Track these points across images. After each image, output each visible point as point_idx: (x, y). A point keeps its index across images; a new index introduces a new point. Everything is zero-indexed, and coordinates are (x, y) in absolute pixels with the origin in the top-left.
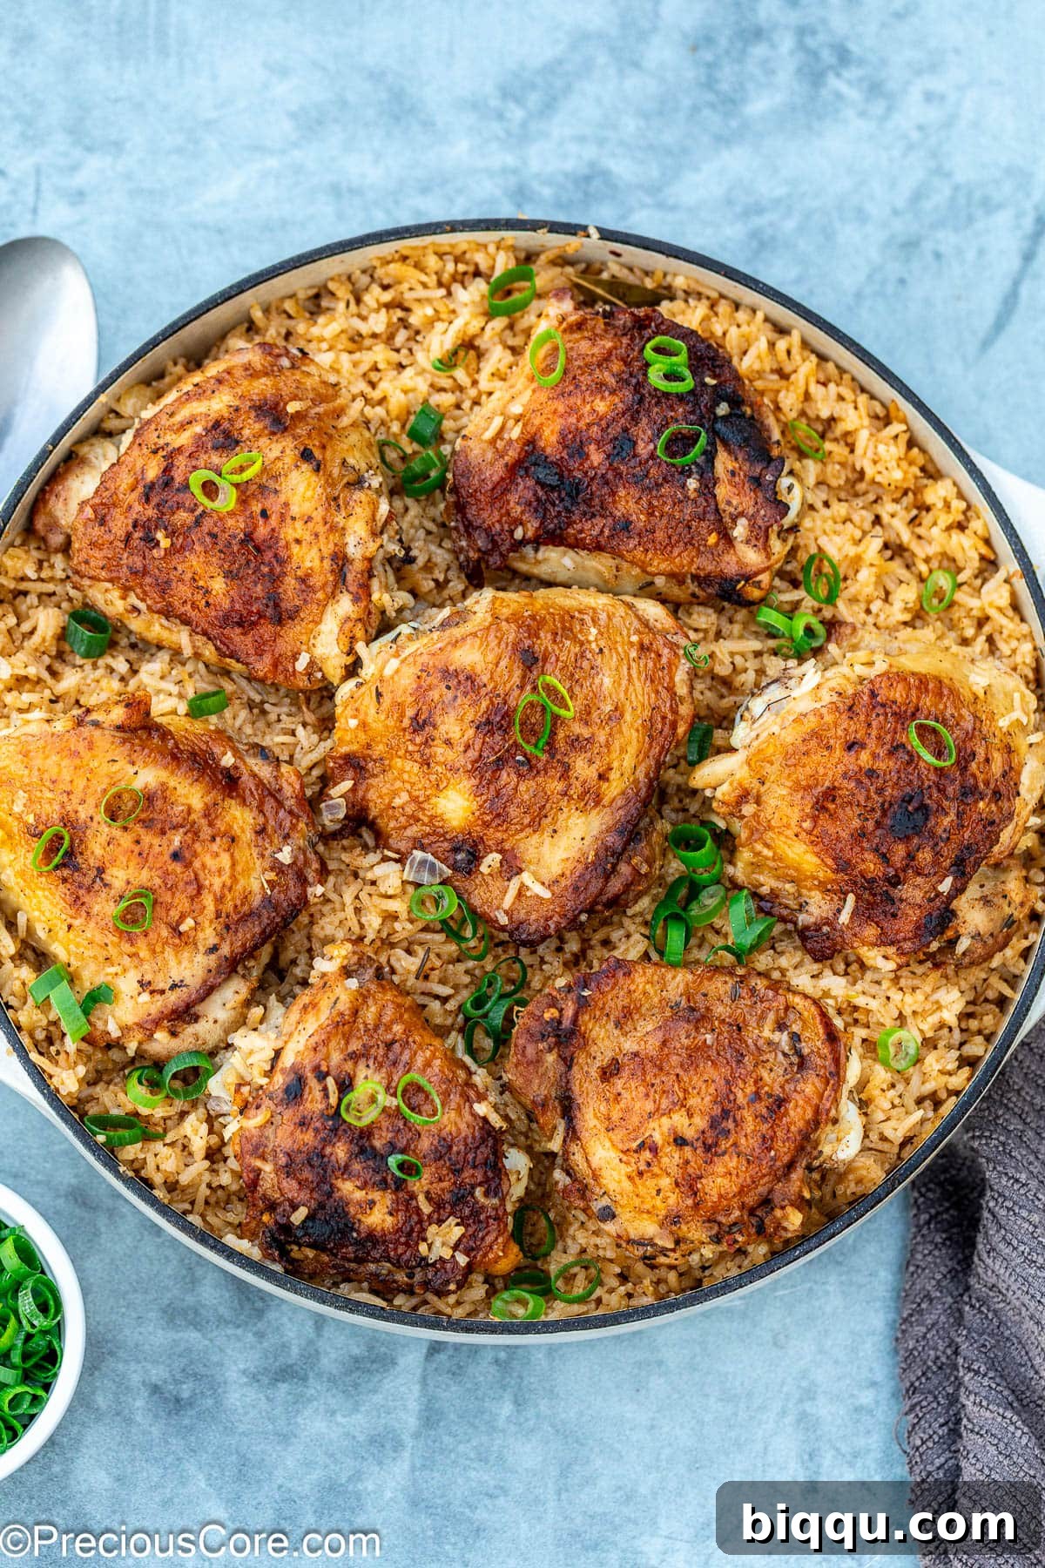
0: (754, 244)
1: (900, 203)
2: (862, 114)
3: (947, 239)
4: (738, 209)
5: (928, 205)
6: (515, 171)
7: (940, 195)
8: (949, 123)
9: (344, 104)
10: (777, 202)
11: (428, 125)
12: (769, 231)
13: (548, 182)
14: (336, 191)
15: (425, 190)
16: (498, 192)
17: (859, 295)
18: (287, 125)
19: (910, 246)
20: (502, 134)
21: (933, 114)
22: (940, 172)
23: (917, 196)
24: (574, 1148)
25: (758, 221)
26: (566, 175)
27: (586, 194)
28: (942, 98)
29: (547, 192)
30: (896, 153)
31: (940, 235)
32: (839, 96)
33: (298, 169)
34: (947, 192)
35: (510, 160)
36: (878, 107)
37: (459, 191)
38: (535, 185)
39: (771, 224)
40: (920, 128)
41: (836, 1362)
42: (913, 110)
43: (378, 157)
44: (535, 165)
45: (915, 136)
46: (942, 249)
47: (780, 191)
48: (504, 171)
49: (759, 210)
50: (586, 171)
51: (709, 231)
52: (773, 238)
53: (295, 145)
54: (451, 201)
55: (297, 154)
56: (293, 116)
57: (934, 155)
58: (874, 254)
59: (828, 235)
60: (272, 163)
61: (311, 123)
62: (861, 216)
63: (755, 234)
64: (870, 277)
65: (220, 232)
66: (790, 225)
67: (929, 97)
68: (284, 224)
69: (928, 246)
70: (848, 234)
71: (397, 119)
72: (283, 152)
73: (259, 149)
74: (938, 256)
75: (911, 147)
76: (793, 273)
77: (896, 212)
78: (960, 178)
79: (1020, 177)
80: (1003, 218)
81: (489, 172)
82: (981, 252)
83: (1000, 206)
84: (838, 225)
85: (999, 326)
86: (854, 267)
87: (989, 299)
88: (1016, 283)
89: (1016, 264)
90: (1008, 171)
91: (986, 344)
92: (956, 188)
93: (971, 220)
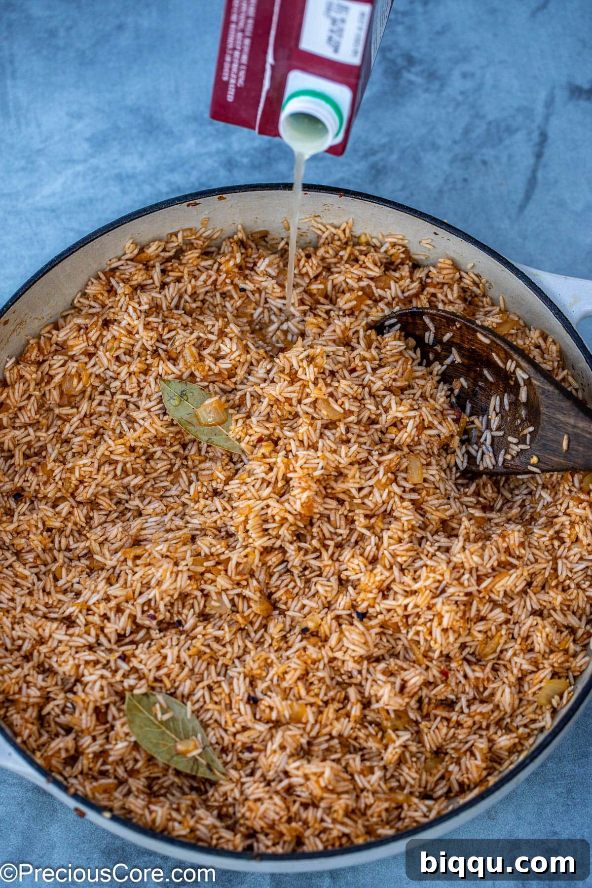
0: (373, 172)
1: (457, 137)
2: (427, 90)
3: (489, 153)
4: (361, 154)
5: (474, 135)
6: (225, 152)
7: (480, 129)
8: (479, 87)
9: (117, 129)
10: (383, 146)
11: (170, 133)
12: (381, 164)
13: (245, 154)
14: (120, 178)
15: (172, 170)
16: (216, 165)
17: (441, 192)
18: (86, 146)
19: (466, 160)
20: (214, 133)
21: (469, 84)
22: (478, 116)
23: (466, 132)
25: (373, 159)
26: (255, 149)
27: (269, 158)
28: (473, 75)
29: (245, 160)
30: (450, 109)
31: (484, 151)
32: (411, 83)
33: (95, 169)
34: (484, 127)
35: (221, 146)
36: (436, 85)
37: (193, 168)
38: (238, 158)
39: (382, 159)
40: (462, 93)
42: (456, 84)
43: (142, 156)
44: (236, 146)
45: (460, 98)
46: (486, 158)
47: (384, 140)
48: (218, 152)
49: (374, 153)
50: (267, 146)
51: (345, 169)
52: (384, 167)
53: (92, 156)
54: (189, 174)
55: (94, 161)
56: (88, 140)
57: (473, 107)
58: (446, 167)
59: (417, 160)
60: (80, 168)
61: (99, 143)
62: (435, 147)
63: (373, 166)
64: (446, 180)
65: (53, 211)
66: (394, 157)
67: (464, 76)
68: (91, 201)
69: (478, 158)
70: (429, 158)
71: (150, 132)
72: (85, 161)
73: (70, 161)
74: (485, 163)
75: (458, 105)
76: (400, 184)
77: (455, 142)
78: (490, 117)
79: (527, 112)
80: (520, 136)
81: (210, 155)
82: (510, 157)
83: (517, 130)
84: (422, 154)
85: (528, 197)
86: (436, 176)
87: (519, 182)
88: (534, 171)
89: (532, 161)
90: (519, 110)
91: (522, 208)
92: (490, 123)
93: (501, 140)
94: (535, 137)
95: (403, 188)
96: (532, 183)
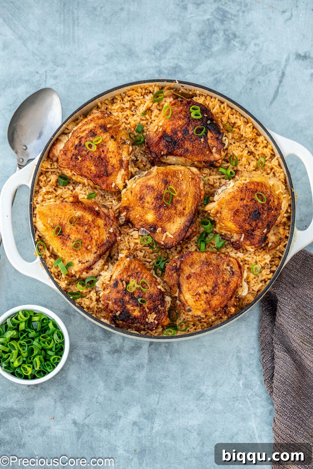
0: (216, 82)
1: (250, 70)
2: (240, 49)
3: (261, 78)
4: (211, 73)
5: (256, 70)
6: (158, 67)
7: (259, 68)
8: (261, 50)
9: (117, 52)
10: (221, 71)
11: (137, 57)
13: (166, 69)
14: (116, 73)
15: (137, 72)
16: (154, 72)
17: (241, 93)
18: (104, 58)
19: (252, 80)
20: (155, 58)
21: (257, 49)
22: (259, 62)
23: (254, 68)
24: (181, 295)
25: (216, 76)
26: (170, 67)
27: (175, 71)
28: (259, 45)
29: (166, 71)
30: (248, 58)
31: (260, 77)
32: (234, 45)
33: (107, 69)
34: (261, 67)
35: (157, 64)
36: (244, 48)
37: (145, 72)
38: (163, 70)
39: (219, 77)
40: (254, 52)
41: (245, 344)
42: (252, 48)
43: (126, 65)
44: (163, 65)
45: (253, 54)
46: (260, 81)
47: (221, 69)
48: (156, 67)
49: (217, 74)
50: (175, 66)
51: (205, 79)
52: (220, 80)
53: (106, 63)
54: (144, 75)
55: (107, 65)
56: (105, 56)
57: (257, 59)
58: (244, 83)
59: (233, 78)
60: (101, 67)
61: (110, 58)
62: (241, 74)
63: (216, 79)
64: (243, 88)
65: (89, 84)
66: (224, 77)
67: (255, 45)
68: (104, 82)
69: (257, 80)
70: (238, 78)
71: (130, 55)
72: (103, 65)
73: (97, 64)
74: (259, 82)
75: (252, 57)
76: (225, 88)
77: (249, 72)
78: (263, 64)
79: (278, 62)
80: (274, 73)
81: (152, 67)
82: (269, 81)
83: (273, 70)
84: (235, 76)
85: (274, 98)
86: (239, 86)
87: (271, 92)
88: (278, 88)
89: (278, 83)
90: (275, 61)
91: (271, 103)
92: (263, 66)
93: (267, 73)
94: (280, 74)
95: (226, 90)
96: (277, 92)
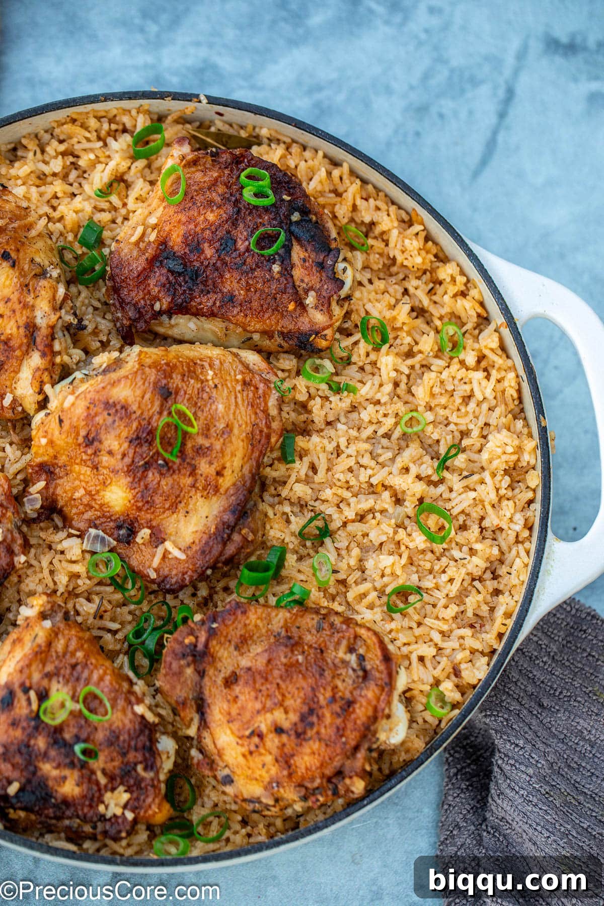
0: (316, 111)
1: (415, 82)
2: (387, 23)
3: (447, 105)
4: (305, 88)
5: (433, 82)
6: (153, 67)
7: (441, 76)
8: (447, 25)
10: (331, 82)
11: (93, 37)
12: (326, 103)
19: (421, 110)
20: (144, 43)
21: (435, 21)
22: (441, 60)
23: (426, 76)
24: (205, 734)
25: (318, 96)
26: (187, 68)
27: (202, 80)
28: (440, 11)
30: (411, 48)
31: (442, 102)
32: (371, 11)
34: (446, 73)
35: (150, 59)
36: (398, 18)
39: (328, 98)
40: (426, 31)
42: (421, 19)
43: (59, 60)
44: (166, 62)
45: (423, 36)
46: (444, 111)
47: (334, 75)
48: (146, 66)
49: (319, 88)
50: (201, 65)
52: (329, 107)
57: (437, 49)
58: (398, 116)
59: (367, 104)
62: (389, 91)
64: (396, 132)
66: (340, 98)
67: (431, 10)
69: (434, 110)
70: (380, 103)
71: (71, 33)
74: (441, 116)
75: (420, 44)
77: (412, 88)
78: (454, 63)
79: (495, 61)
80: (484, 90)
81: (136, 68)
82: (471, 113)
83: (482, 82)
84: (373, 97)
85: (484, 162)
86: (385, 125)
87: (476, 144)
88: (495, 133)
89: (493, 119)
90: (487, 58)
91: (476, 174)
92: (452, 71)
93: (463, 91)
94: (501, 93)
96: (491, 146)
